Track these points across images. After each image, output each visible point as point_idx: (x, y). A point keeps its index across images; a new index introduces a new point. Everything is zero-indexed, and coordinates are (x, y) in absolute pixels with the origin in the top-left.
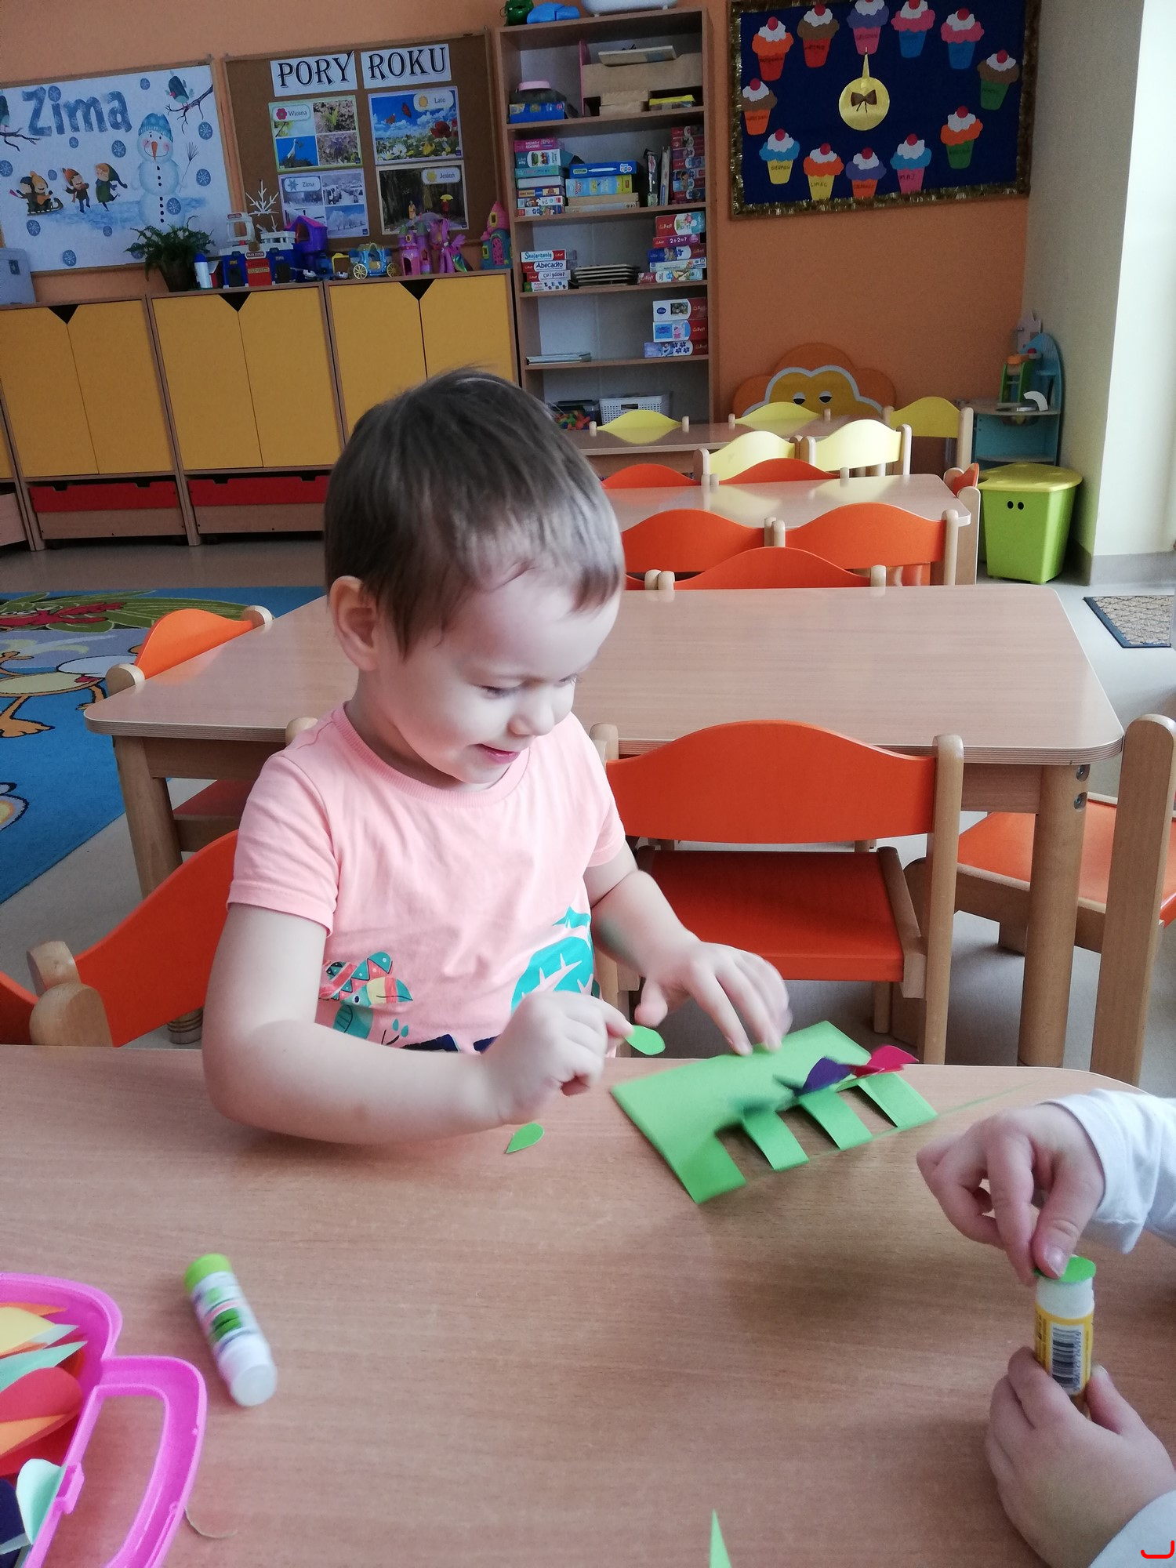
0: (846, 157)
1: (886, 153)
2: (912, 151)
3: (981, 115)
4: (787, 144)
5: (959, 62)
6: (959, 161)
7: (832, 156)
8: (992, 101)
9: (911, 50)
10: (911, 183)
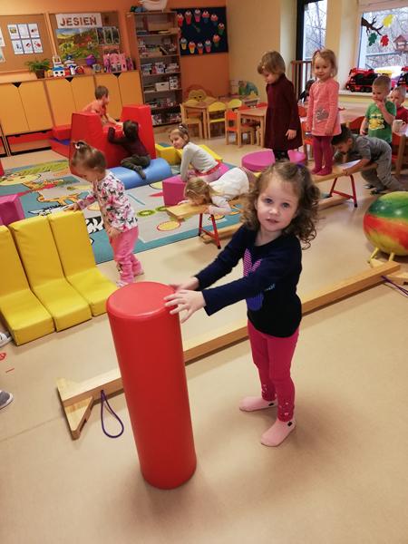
0: (196, 44)
1: (204, 44)
2: (208, 43)
3: (220, 36)
4: (185, 40)
5: (215, 24)
6: (217, 45)
7: (194, 44)
8: (221, 33)
9: (206, 21)
10: (208, 50)
